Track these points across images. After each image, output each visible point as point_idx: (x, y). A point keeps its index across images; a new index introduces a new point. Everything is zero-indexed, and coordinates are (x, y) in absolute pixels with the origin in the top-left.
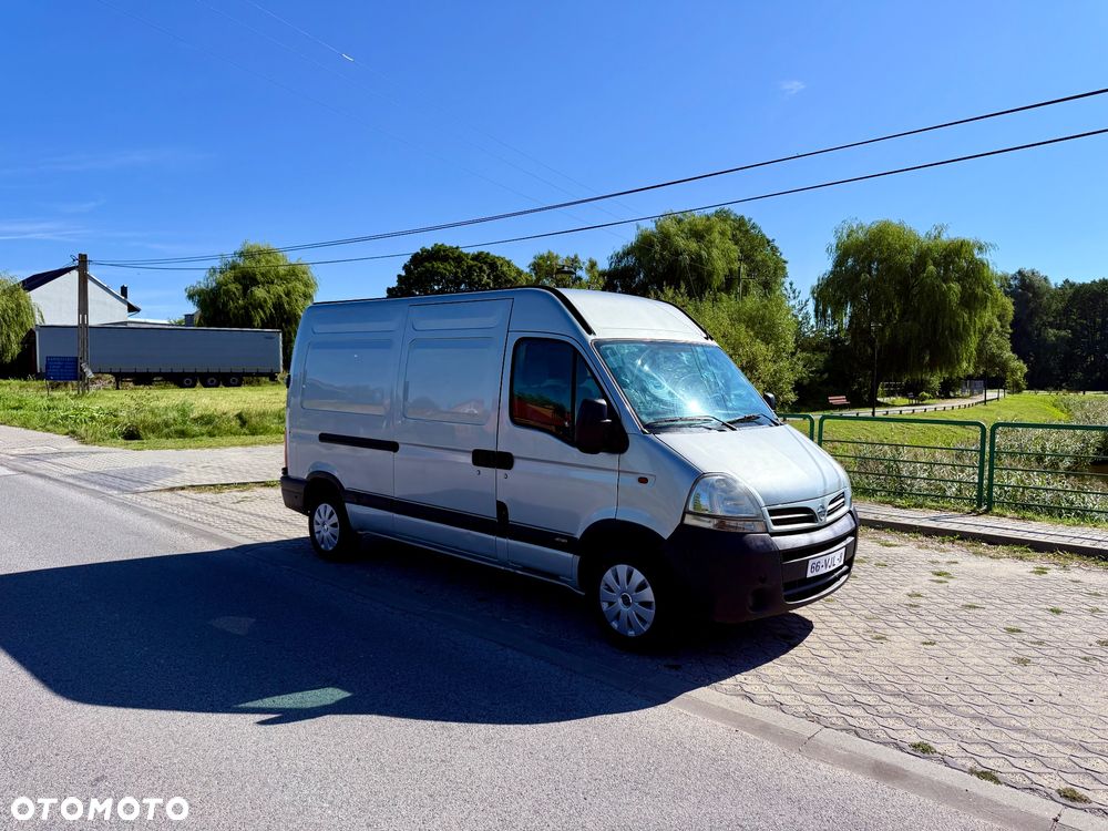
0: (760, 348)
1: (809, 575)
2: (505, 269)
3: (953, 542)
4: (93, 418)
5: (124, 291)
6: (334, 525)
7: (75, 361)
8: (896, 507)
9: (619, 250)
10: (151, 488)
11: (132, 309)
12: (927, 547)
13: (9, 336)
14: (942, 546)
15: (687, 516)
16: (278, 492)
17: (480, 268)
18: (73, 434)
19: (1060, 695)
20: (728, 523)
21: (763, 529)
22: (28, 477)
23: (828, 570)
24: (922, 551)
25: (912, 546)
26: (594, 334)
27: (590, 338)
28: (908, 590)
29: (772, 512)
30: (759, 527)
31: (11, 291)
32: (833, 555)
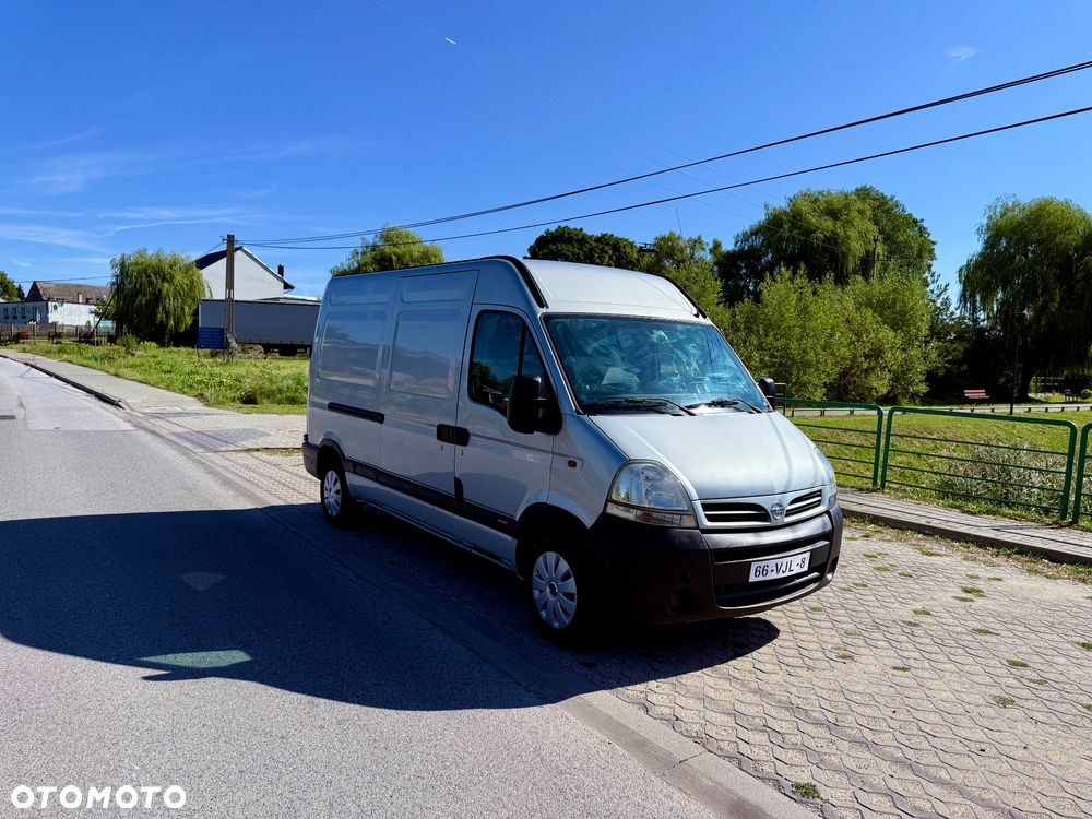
0: (888, 335)
1: (752, 579)
2: (628, 250)
3: (1009, 556)
4: (221, 383)
5: (281, 270)
6: (337, 492)
7: (222, 332)
8: (964, 512)
9: (747, 229)
10: (232, 447)
11: (287, 286)
12: (974, 560)
13: (183, 309)
14: (994, 560)
15: (610, 505)
16: (299, 458)
17: (602, 250)
18: (201, 397)
19: (1025, 748)
20: (655, 515)
21: (693, 525)
22: (141, 433)
23: (781, 575)
24: (965, 563)
25: (958, 557)
26: (547, 307)
27: (541, 311)
28: (919, 606)
29: (706, 507)
30: (688, 522)
31: (187, 269)
32: (789, 559)
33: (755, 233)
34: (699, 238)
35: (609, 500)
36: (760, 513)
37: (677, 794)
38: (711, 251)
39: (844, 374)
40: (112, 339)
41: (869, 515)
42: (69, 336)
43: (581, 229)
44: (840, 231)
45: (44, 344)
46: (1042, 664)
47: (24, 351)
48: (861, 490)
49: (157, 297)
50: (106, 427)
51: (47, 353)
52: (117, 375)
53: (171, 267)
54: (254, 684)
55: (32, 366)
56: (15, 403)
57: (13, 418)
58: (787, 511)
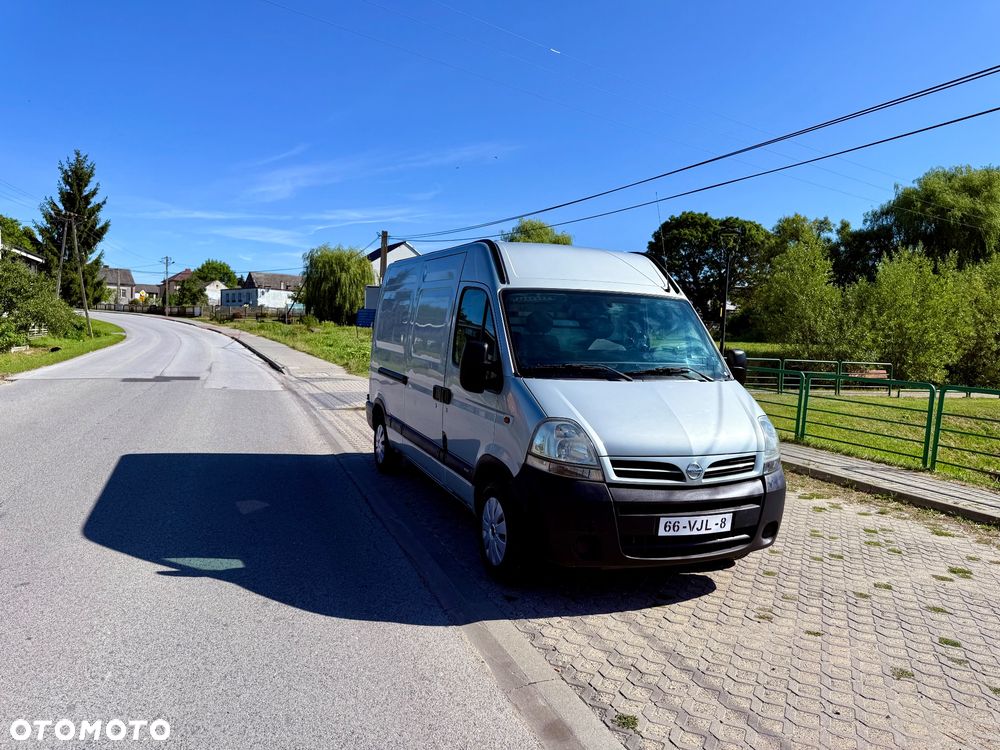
1: (662, 532)
2: (754, 232)
4: (364, 355)
6: (383, 443)
10: (347, 406)
12: (988, 543)
13: (356, 294)
15: (529, 456)
18: (346, 365)
19: (888, 717)
20: (569, 468)
21: (601, 478)
22: (287, 392)
23: (695, 532)
24: (976, 545)
25: (971, 539)
26: (509, 283)
27: (501, 287)
28: (884, 581)
29: (614, 463)
30: (595, 476)
31: (361, 261)
32: (705, 518)
33: (886, 212)
34: (826, 219)
35: (529, 453)
36: (674, 472)
37: (509, 709)
38: (838, 232)
39: (971, 356)
40: (301, 320)
41: (894, 492)
42: (271, 316)
43: (706, 214)
44: (981, 208)
45: (252, 322)
46: (979, 645)
47: (235, 328)
48: (909, 469)
49: (337, 284)
50: (264, 388)
51: (250, 329)
52: (293, 348)
53: (349, 259)
54: (232, 585)
55: (236, 340)
56: (207, 368)
57: (198, 378)
58: (706, 473)
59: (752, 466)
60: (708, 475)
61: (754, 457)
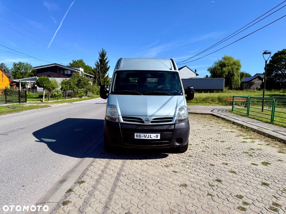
11: (197, 75)
21: (119, 121)
23: (146, 138)
26: (119, 69)
27: (116, 70)
29: (123, 117)
32: (150, 134)
36: (141, 120)
58: (151, 121)
59: (171, 120)
60: (152, 122)
61: (172, 117)
